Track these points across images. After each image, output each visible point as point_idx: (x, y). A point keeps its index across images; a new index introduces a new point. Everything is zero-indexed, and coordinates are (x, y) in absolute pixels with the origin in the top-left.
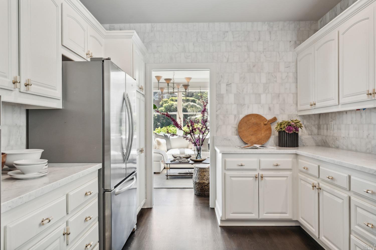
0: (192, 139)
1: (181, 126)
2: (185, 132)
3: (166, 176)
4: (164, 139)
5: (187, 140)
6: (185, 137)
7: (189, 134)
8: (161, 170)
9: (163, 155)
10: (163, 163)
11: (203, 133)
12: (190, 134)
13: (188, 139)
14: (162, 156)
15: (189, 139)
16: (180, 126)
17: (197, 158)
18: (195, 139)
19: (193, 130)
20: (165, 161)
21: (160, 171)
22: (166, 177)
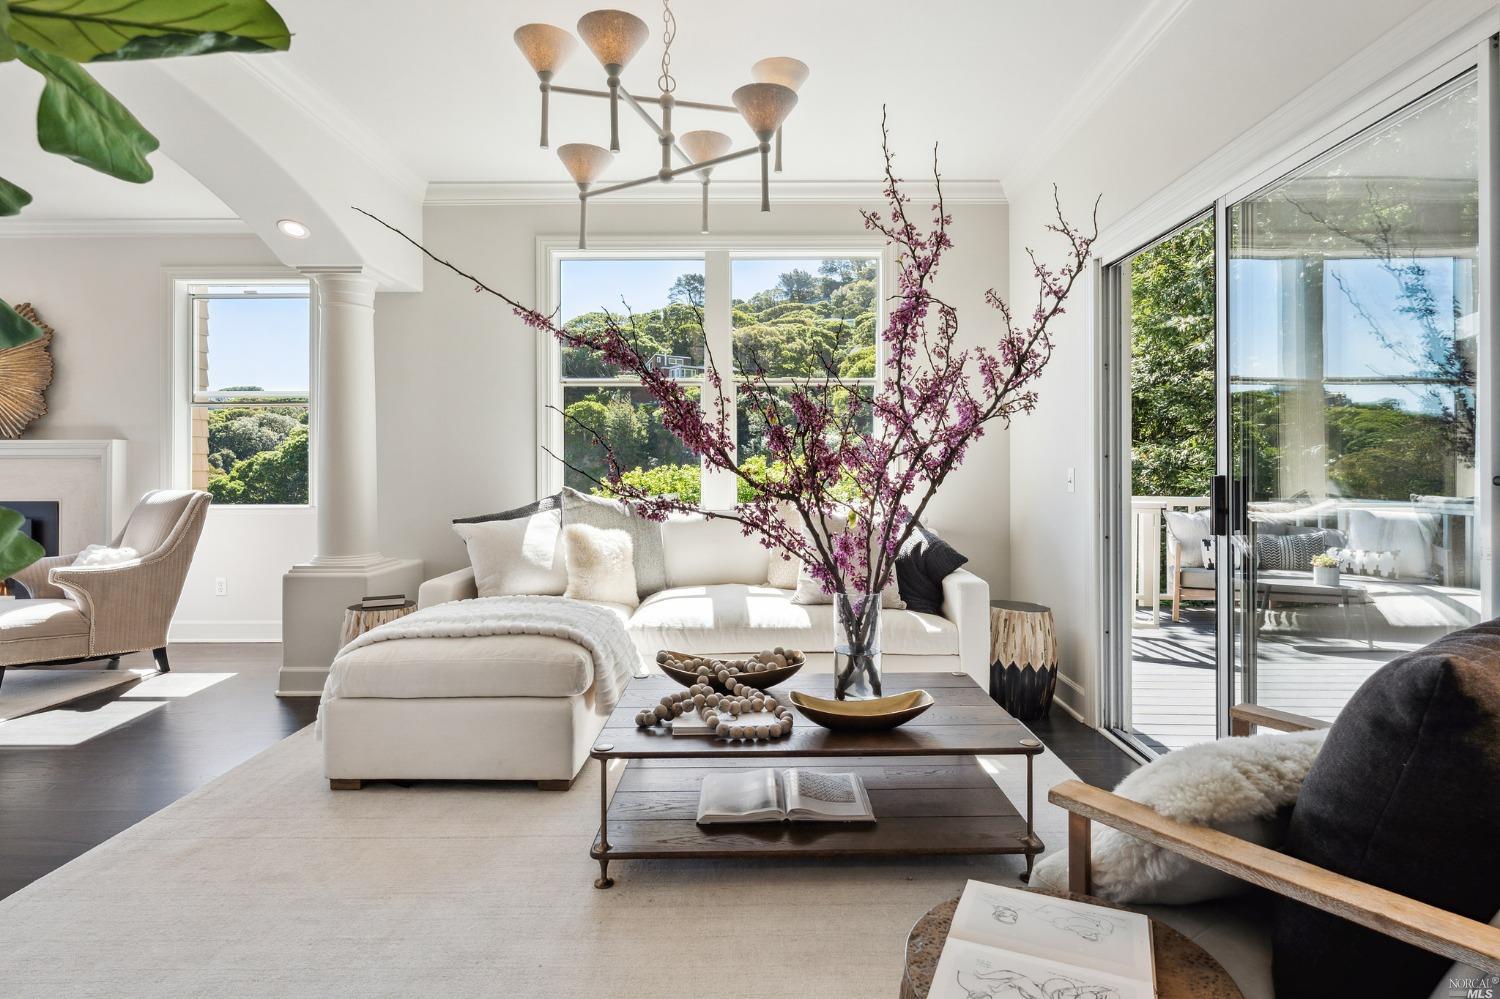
0: (810, 541)
1: (722, 436)
2: (752, 483)
3: (594, 856)
4: (621, 528)
5: (768, 545)
6: (757, 526)
7: (782, 497)
8: (577, 769)
9: (599, 649)
10: (594, 706)
11: (897, 494)
12: (797, 500)
13: (778, 538)
14: (582, 655)
15: (785, 541)
16: (714, 436)
17: (843, 685)
18: (829, 537)
19: (813, 469)
20: (606, 694)
21: (571, 770)
22: (597, 864)
